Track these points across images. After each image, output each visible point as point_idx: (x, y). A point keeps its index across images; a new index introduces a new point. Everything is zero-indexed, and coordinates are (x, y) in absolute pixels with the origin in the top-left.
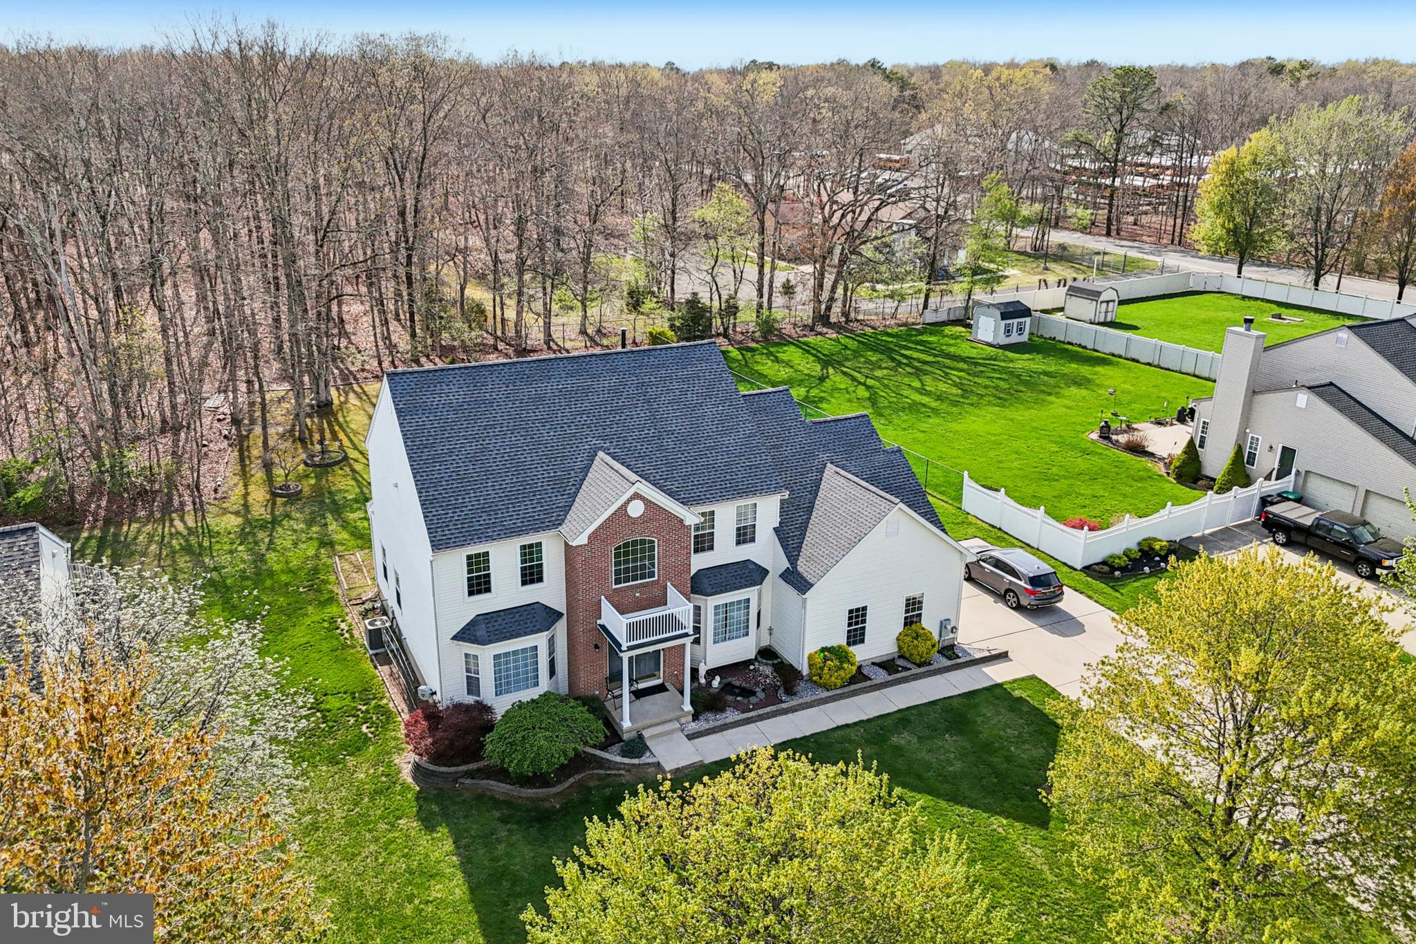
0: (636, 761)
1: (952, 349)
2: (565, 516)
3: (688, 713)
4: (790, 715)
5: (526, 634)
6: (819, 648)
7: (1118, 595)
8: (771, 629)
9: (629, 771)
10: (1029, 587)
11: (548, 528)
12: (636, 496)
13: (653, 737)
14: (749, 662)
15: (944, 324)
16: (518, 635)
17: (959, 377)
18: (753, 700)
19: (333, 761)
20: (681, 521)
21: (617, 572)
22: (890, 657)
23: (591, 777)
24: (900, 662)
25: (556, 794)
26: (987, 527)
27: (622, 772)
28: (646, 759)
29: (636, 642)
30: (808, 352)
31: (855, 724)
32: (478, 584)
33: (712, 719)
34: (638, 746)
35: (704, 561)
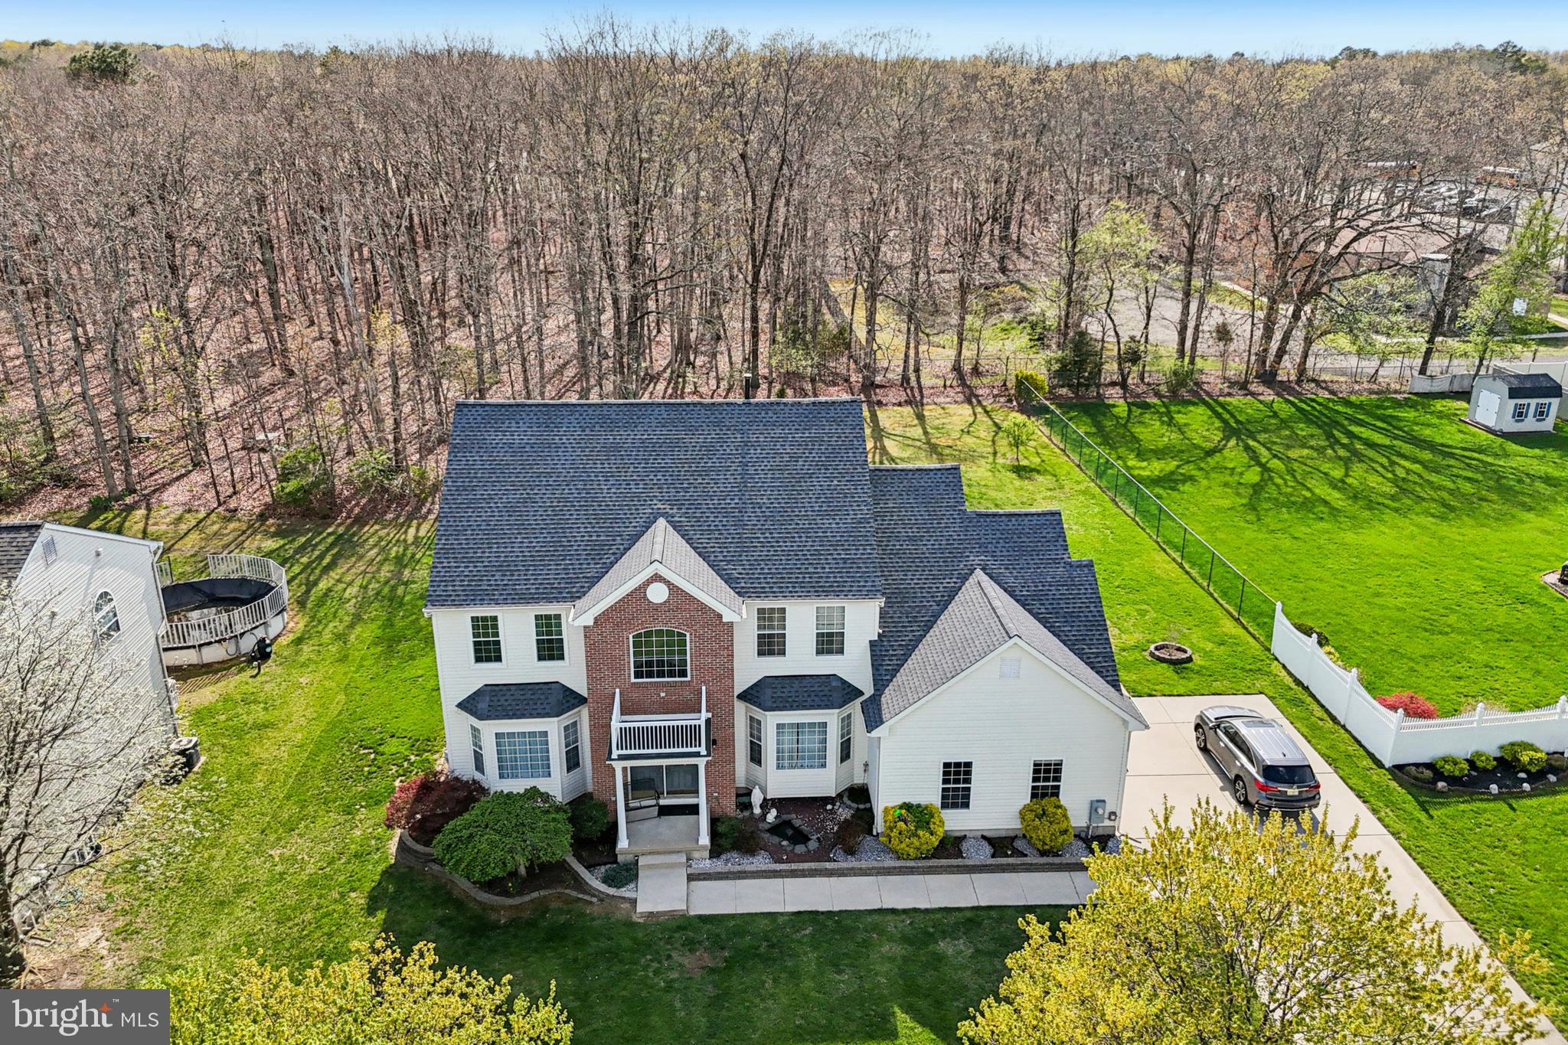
0: (612, 891)
1: (1427, 432)
2: (590, 588)
3: (704, 847)
4: (833, 879)
5: (531, 716)
6: (900, 802)
7: (1422, 816)
8: (866, 765)
9: (601, 900)
10: (1261, 779)
11: (564, 600)
12: (657, 578)
13: (650, 867)
14: (826, 800)
15: (1442, 395)
16: (522, 716)
17: (1408, 471)
18: (800, 849)
19: (348, 810)
20: (720, 616)
21: (638, 665)
22: (1012, 834)
23: (559, 896)
24: (1019, 844)
25: (511, 907)
26: (1289, 681)
27: (594, 900)
28: (625, 892)
29: (629, 752)
30: (1218, 416)
31: (905, 911)
32: (487, 650)
33: (733, 861)
34: (627, 874)
35: (775, 667)
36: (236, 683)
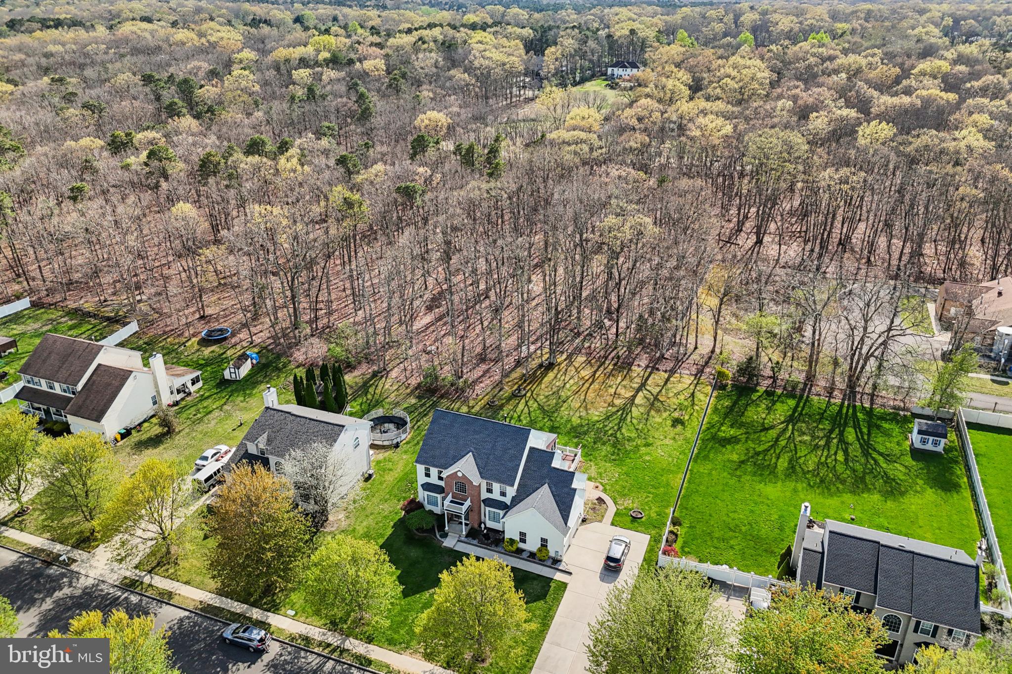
0: (440, 538)
2: (448, 468)
3: (465, 534)
6: (510, 537)
9: (437, 540)
11: (443, 468)
12: (459, 471)
13: (450, 535)
14: (496, 531)
16: (434, 492)
18: (486, 541)
21: (456, 488)
22: (535, 554)
23: (429, 536)
24: (537, 557)
28: (443, 539)
32: (428, 475)
33: (470, 540)
34: (445, 535)
35: (489, 496)
36: (388, 454)
